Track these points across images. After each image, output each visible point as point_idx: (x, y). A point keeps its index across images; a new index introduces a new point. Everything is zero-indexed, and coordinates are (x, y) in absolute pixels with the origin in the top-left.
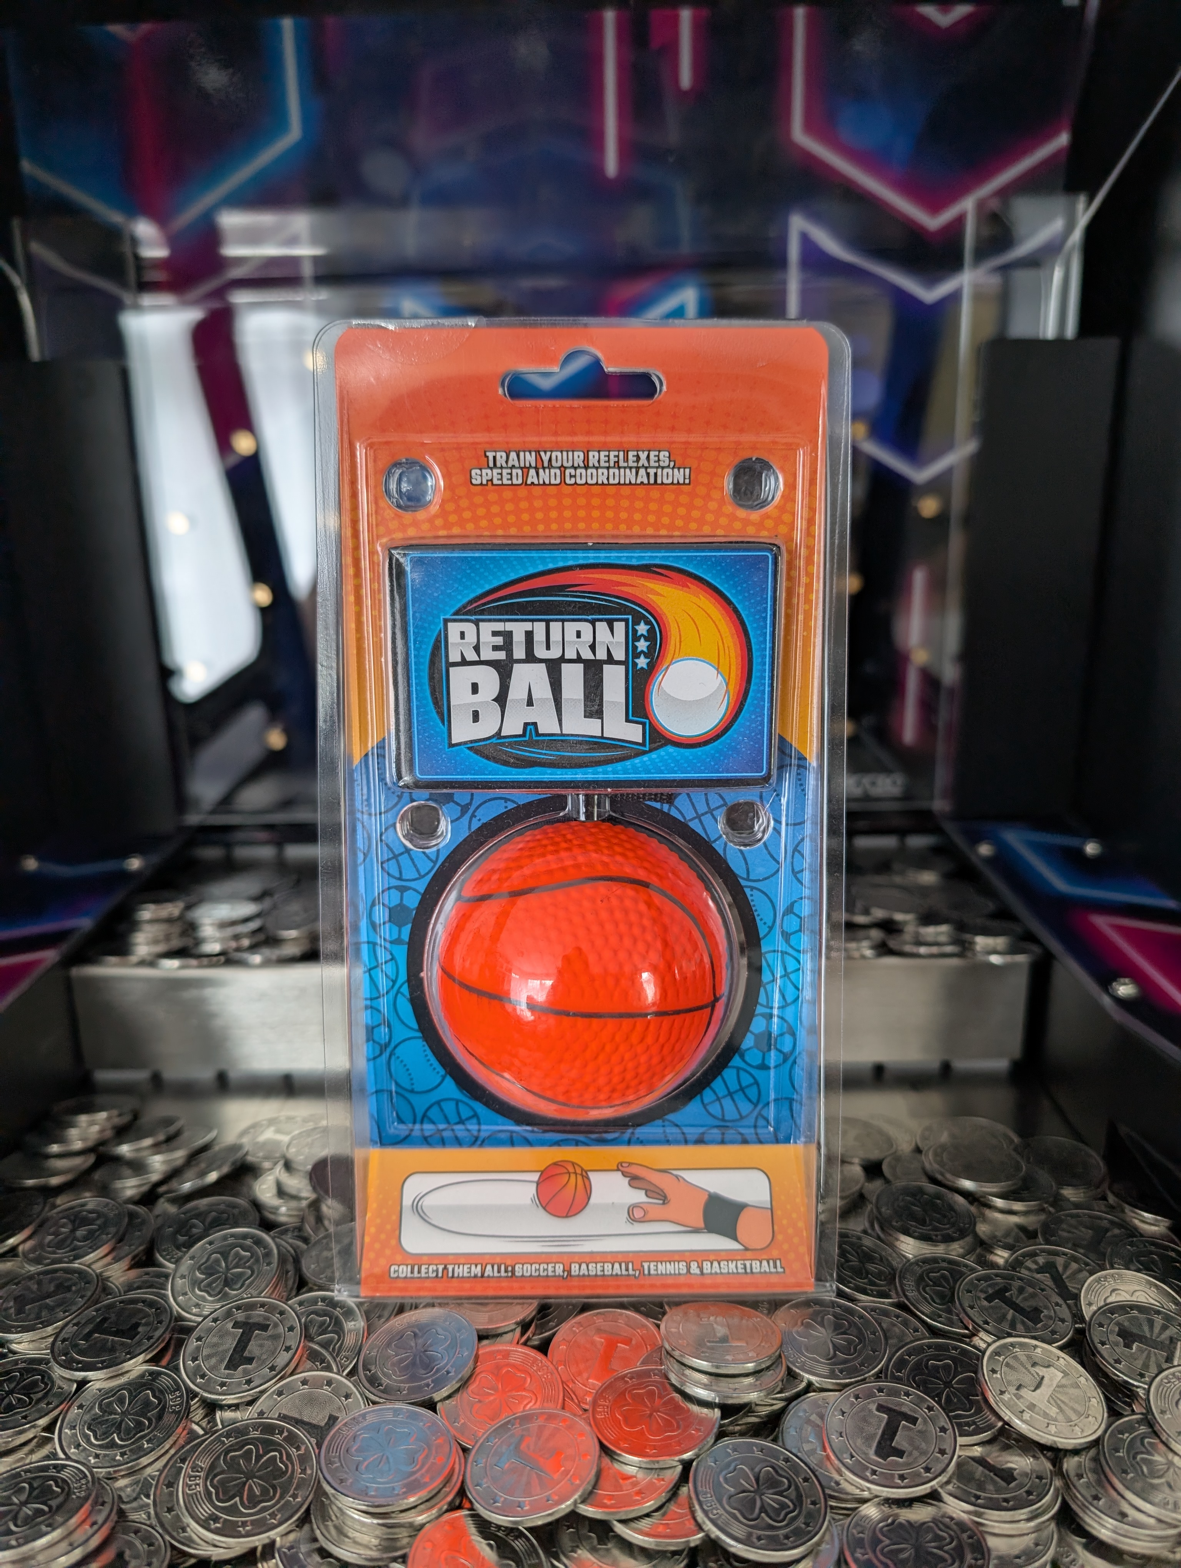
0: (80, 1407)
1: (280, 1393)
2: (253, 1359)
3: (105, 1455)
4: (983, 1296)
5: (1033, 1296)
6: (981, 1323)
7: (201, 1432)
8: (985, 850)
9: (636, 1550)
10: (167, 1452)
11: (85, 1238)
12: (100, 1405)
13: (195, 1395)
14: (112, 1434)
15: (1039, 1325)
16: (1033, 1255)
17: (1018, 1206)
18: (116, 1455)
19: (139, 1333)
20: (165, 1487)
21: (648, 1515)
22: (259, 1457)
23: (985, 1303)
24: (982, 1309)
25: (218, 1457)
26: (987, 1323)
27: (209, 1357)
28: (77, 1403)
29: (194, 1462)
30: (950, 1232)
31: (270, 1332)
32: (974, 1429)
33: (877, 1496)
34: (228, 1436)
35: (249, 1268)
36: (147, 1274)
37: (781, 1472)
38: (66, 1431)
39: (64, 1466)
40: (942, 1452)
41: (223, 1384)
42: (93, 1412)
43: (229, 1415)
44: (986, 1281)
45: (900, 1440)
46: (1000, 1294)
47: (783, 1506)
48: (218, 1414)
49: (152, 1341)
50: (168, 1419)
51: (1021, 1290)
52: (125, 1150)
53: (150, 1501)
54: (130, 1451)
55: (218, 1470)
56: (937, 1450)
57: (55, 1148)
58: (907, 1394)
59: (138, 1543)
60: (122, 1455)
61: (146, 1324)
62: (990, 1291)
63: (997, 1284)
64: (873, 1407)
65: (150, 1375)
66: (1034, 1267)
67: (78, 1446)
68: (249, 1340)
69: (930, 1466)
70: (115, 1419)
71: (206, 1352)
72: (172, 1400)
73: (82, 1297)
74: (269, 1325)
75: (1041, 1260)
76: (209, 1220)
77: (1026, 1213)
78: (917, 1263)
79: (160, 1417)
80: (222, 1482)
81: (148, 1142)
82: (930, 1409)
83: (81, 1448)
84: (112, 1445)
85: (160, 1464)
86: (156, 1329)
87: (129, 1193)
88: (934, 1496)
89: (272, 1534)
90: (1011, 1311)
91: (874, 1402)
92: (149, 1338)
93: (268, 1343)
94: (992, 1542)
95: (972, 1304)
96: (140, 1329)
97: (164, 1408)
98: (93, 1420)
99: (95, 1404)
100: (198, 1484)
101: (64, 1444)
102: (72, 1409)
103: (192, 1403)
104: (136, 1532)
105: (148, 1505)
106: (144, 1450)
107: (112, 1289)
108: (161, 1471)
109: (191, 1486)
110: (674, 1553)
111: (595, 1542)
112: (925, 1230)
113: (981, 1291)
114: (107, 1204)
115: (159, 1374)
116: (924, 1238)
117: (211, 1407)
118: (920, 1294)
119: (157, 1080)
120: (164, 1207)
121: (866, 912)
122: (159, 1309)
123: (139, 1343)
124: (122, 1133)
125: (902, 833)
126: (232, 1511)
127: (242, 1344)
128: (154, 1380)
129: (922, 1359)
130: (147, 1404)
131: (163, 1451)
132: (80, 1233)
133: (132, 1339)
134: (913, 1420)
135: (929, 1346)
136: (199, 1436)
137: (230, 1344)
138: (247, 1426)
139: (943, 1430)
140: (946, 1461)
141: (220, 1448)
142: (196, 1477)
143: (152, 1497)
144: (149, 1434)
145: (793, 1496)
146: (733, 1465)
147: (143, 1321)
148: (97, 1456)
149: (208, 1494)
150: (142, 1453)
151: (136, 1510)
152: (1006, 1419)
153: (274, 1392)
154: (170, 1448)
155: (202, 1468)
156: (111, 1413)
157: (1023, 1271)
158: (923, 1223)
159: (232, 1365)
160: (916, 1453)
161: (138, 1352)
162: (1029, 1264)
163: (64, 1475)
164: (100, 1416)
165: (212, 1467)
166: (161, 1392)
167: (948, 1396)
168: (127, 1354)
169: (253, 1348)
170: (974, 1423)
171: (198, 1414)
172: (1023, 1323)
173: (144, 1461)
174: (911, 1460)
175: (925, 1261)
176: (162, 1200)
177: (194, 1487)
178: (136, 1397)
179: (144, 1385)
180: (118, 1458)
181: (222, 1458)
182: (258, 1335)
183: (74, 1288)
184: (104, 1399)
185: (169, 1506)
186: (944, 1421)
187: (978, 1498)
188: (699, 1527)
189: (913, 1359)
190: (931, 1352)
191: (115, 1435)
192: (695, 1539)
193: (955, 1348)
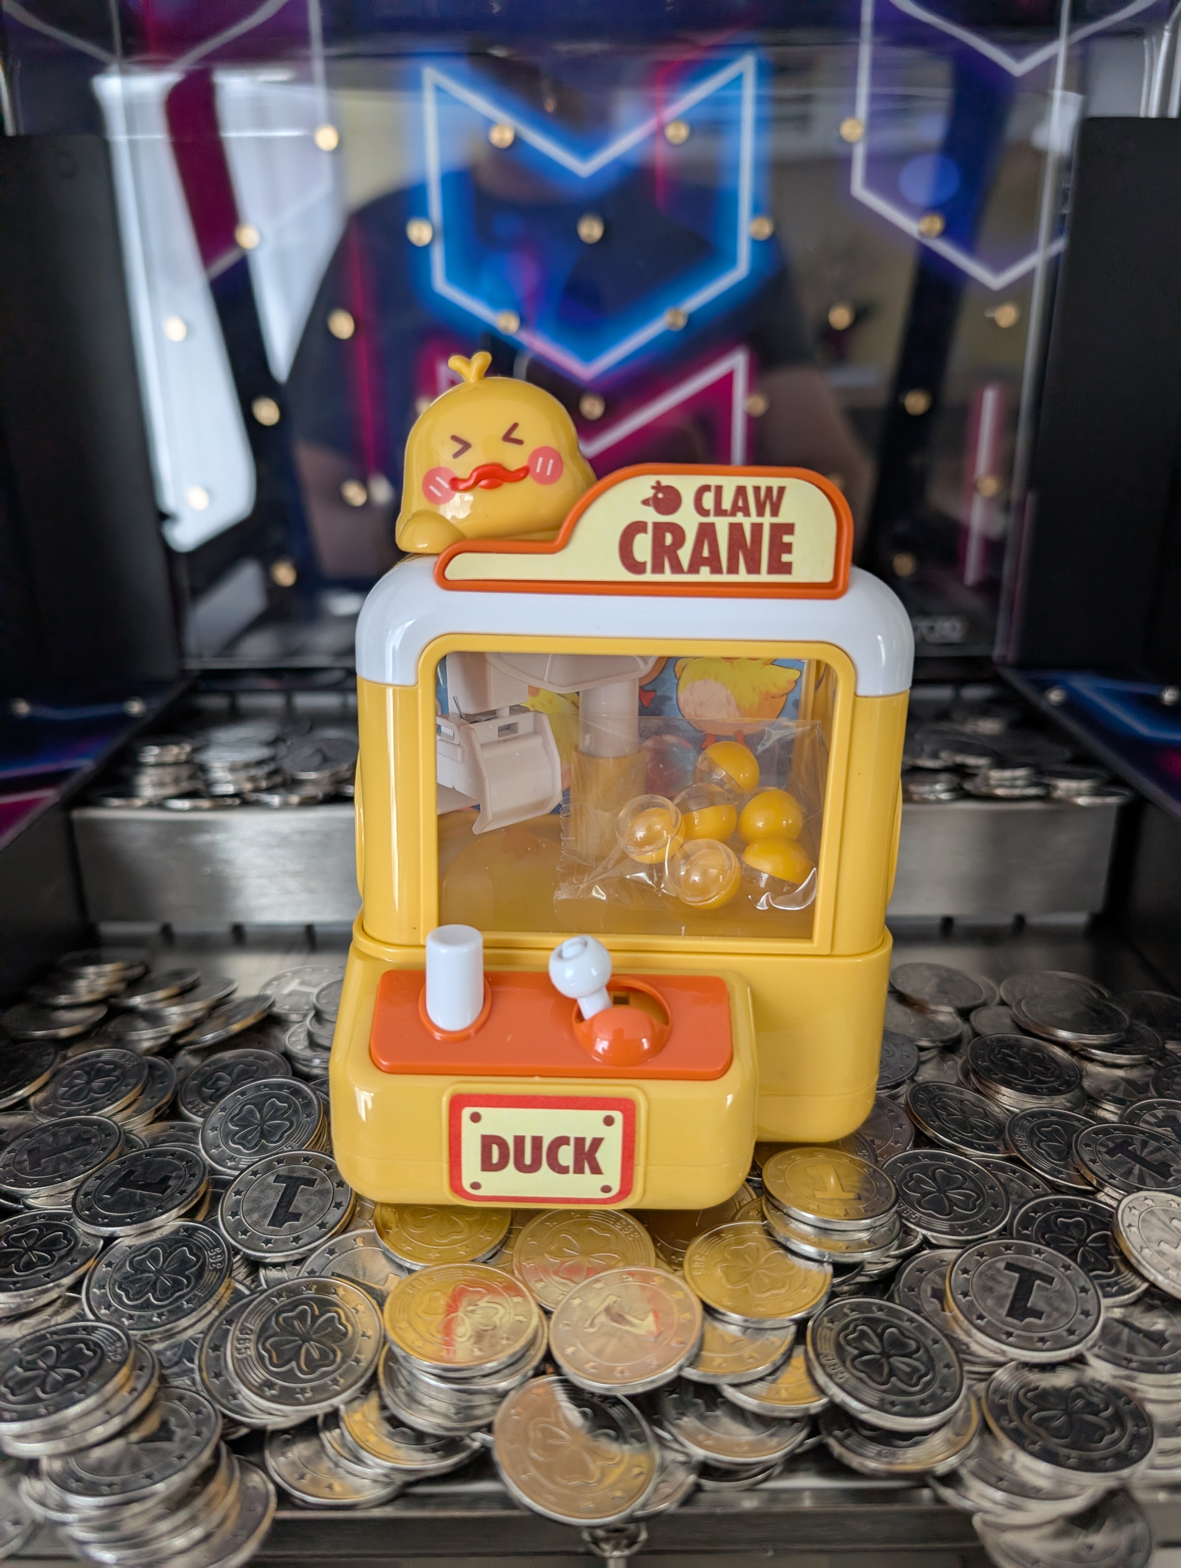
0: (109, 1265)
1: (331, 1252)
2: (300, 1215)
3: (140, 1317)
4: (1104, 1150)
5: (1159, 1149)
6: (1106, 1178)
7: (247, 1292)
8: (1055, 696)
9: (750, 1417)
10: (209, 1312)
11: (102, 1090)
12: (131, 1263)
13: (237, 1252)
14: (147, 1293)
15: (1170, 1180)
16: (1150, 1107)
17: (1123, 1059)
18: (152, 1316)
19: (170, 1186)
20: (210, 1351)
21: (761, 1379)
22: (314, 1319)
23: (1107, 1157)
24: (1105, 1163)
25: (269, 1319)
26: (1114, 1178)
27: (250, 1212)
28: (105, 1260)
29: (242, 1324)
30: (1056, 1084)
31: (317, 1187)
32: (1117, 1291)
33: (1012, 1360)
34: (279, 1295)
35: (286, 1119)
36: (172, 1127)
37: (907, 1333)
38: (95, 1290)
39: (95, 1328)
40: (1086, 1313)
41: (268, 1241)
42: (123, 1270)
43: (274, 1274)
44: (1104, 1136)
45: (1035, 1300)
46: (1122, 1147)
47: (915, 1370)
48: (262, 1273)
49: (185, 1195)
50: (209, 1277)
51: (1144, 1144)
52: (138, 1001)
53: (195, 1366)
54: (169, 1311)
55: (270, 1332)
56: (1079, 1311)
57: (63, 1000)
58: (1038, 1252)
59: (183, 1410)
60: (160, 1316)
61: (179, 1178)
62: (1111, 1145)
63: (1117, 1138)
64: (1001, 1265)
65: (185, 1231)
66: (1153, 1120)
67: (108, 1307)
68: (295, 1195)
69: (1074, 1328)
70: (148, 1277)
71: (246, 1206)
72: (213, 1257)
73: (104, 1149)
74: (316, 1180)
75: (1160, 1113)
76: (236, 1071)
77: (1131, 1066)
78: (1024, 1117)
79: (200, 1274)
80: (275, 1346)
81: (160, 994)
82: (1067, 1267)
83: (112, 1309)
84: (148, 1305)
85: (203, 1325)
86: (189, 1183)
87: (146, 1045)
88: (1080, 1360)
89: (336, 1401)
90: (1138, 1166)
91: (1002, 1260)
92: (182, 1192)
93: (316, 1199)
94: (1150, 1408)
95: (1093, 1158)
96: (171, 1183)
97: (203, 1265)
98: (125, 1278)
99: (125, 1261)
100: (248, 1348)
101: (93, 1304)
102: (99, 1267)
103: (235, 1260)
104: (181, 1399)
105: (192, 1370)
106: (184, 1310)
107: (137, 1142)
108: (205, 1333)
109: (240, 1349)
110: (793, 1420)
111: (703, 1408)
112: (1028, 1082)
113: (1101, 1144)
114: (125, 1055)
115: (196, 1229)
116: (1028, 1090)
117: (254, 1266)
118: (1033, 1147)
119: (167, 932)
120: (186, 1059)
121: (935, 756)
122: (191, 1161)
123: (171, 1197)
124: (134, 985)
125: (959, 683)
126: (289, 1376)
127: (287, 1199)
128: (190, 1236)
129: (1048, 1217)
130: (184, 1263)
131: (205, 1312)
132: (96, 1084)
133: (163, 1193)
134: (1049, 1280)
135: (1056, 1203)
136: (247, 1296)
137: (273, 1199)
138: (300, 1284)
139: (1084, 1290)
140: (1092, 1324)
141: (271, 1309)
142: (245, 1339)
143: (196, 1361)
144: (188, 1293)
145: (925, 1358)
146: (851, 1327)
147: (174, 1175)
148: (131, 1317)
149: (261, 1358)
150: (181, 1314)
151: (178, 1375)
152: (1151, 1278)
153: (325, 1250)
154: (213, 1308)
155: (251, 1330)
156: (144, 1272)
157: (1141, 1124)
158: (1025, 1075)
159: (277, 1221)
160: (1055, 1315)
161: (170, 1206)
162: (1147, 1117)
163: (96, 1337)
164: (132, 1275)
165: (264, 1328)
166: (199, 1248)
167: (1083, 1255)
168: (158, 1208)
169: (299, 1203)
170: (1116, 1283)
171: (241, 1272)
172: (1153, 1177)
173: (184, 1322)
174: (1051, 1321)
175: (1033, 1115)
176: (183, 1052)
177: (243, 1350)
178: (171, 1253)
179: (177, 1241)
180: (155, 1319)
181: (273, 1319)
182: (303, 1190)
183: (93, 1141)
184: (135, 1257)
185: (216, 1371)
186: (1083, 1280)
187: (1130, 1361)
188: (822, 1391)
189: (1040, 1216)
190: (1059, 1209)
191: (150, 1294)
192: (816, 1405)
193: (1085, 1205)
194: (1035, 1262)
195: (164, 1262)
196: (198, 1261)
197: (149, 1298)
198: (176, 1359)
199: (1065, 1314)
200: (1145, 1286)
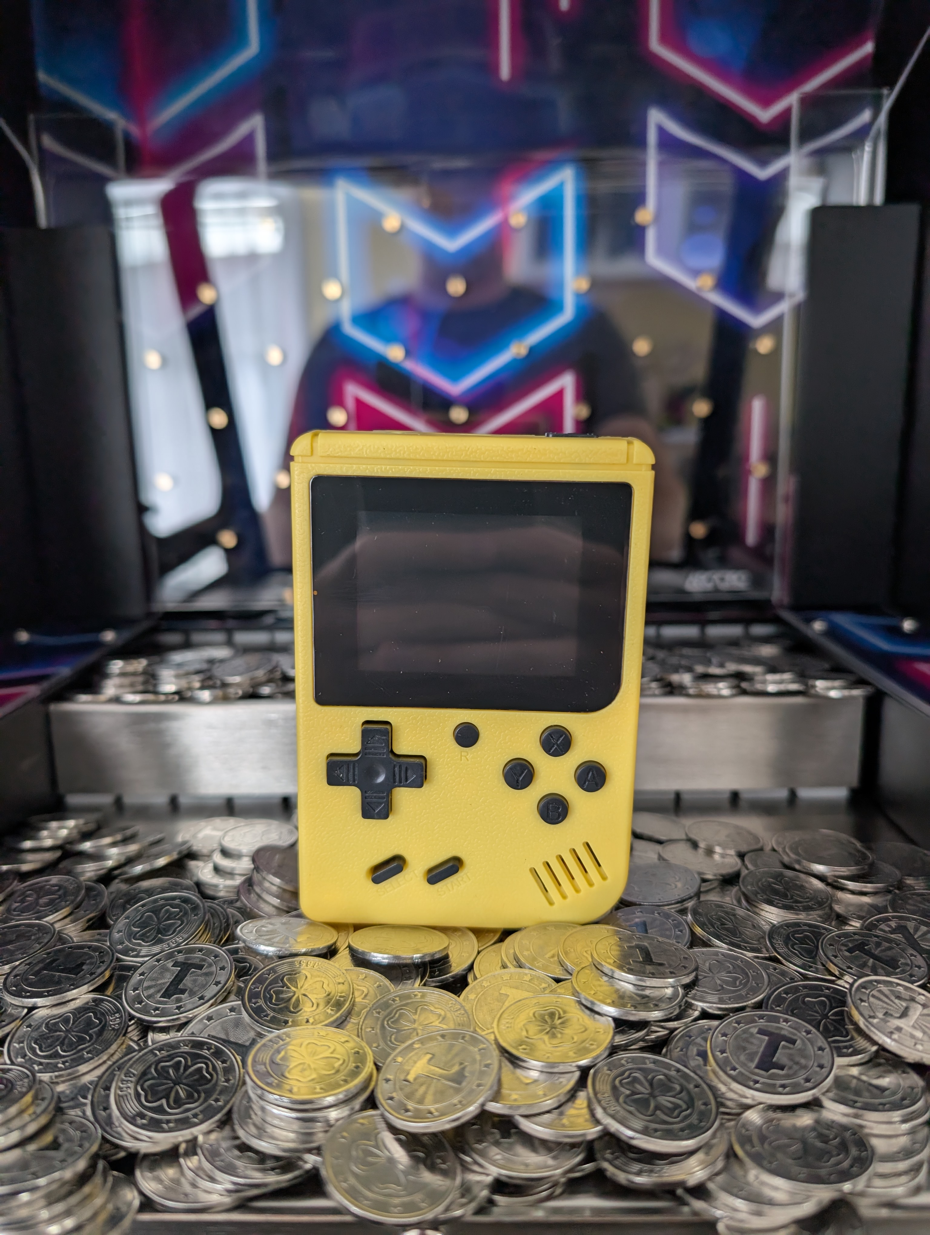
1: (209, 1018)
2: (186, 990)
3: (48, 1063)
4: (844, 948)
5: (890, 948)
6: (845, 968)
7: (136, 1048)
11: (47, 905)
12: (47, 1024)
13: (132, 1017)
14: (56, 1046)
15: (898, 970)
16: (887, 920)
17: (867, 888)
18: (58, 1063)
19: (82, 970)
20: (102, 1090)
22: (187, 1068)
23: (847, 954)
24: (845, 958)
25: (150, 1067)
26: (851, 968)
27: (148, 988)
28: (26, 1023)
29: (128, 1070)
30: (810, 904)
31: (204, 970)
32: (849, 1052)
34: (160, 1050)
35: (179, 919)
36: (99, 934)
37: (673, 1079)
38: (15, 1044)
40: (821, 1067)
41: (157, 1009)
42: (40, 1030)
43: (162, 1037)
44: (845, 938)
45: (780, 1056)
46: (861, 947)
47: (677, 1106)
48: (150, 1034)
49: (94, 976)
50: (107, 1035)
52: (86, 846)
53: (88, 1101)
54: (71, 1060)
55: (149, 1076)
56: (816, 1064)
58: (786, 1021)
60: (64, 1063)
61: (90, 964)
62: (850, 945)
63: (857, 940)
64: (755, 1030)
65: (93, 1001)
66: (887, 929)
67: (24, 1056)
68: (186, 976)
69: (810, 1077)
70: (59, 1035)
71: (146, 984)
72: (114, 1021)
73: (39, 944)
74: (204, 965)
75: (893, 924)
78: (781, 926)
79: (100, 1033)
80: (151, 1087)
81: (107, 840)
83: (27, 1058)
84: (56, 1055)
85: (99, 1072)
86: (98, 967)
87: (89, 874)
88: (815, 1103)
89: (194, 1131)
90: (871, 960)
91: (755, 1027)
92: (92, 974)
93: (201, 979)
94: (875, 1142)
95: (835, 954)
96: (84, 967)
97: (105, 1026)
98: (40, 1036)
99: (43, 1023)
100: (129, 1087)
101: (12, 1054)
102: (21, 1027)
103: (130, 1023)
104: (71, 1123)
105: (85, 1104)
106: (84, 1059)
107: (66, 938)
108: (100, 1078)
109: (122, 1088)
112: (787, 902)
113: (843, 945)
114: (69, 881)
115: (102, 1000)
116: (786, 908)
117: (146, 1028)
118: (789, 949)
119: (119, 803)
120: (117, 886)
121: (722, 665)
122: (103, 952)
123: (83, 978)
124: (87, 835)
125: (748, 622)
126: (159, 1110)
127: (179, 979)
129: (798, 996)
130: (89, 1024)
131: (101, 1061)
132: (43, 901)
133: (76, 975)
134: (793, 1042)
135: (805, 987)
136: (135, 1051)
137: (168, 979)
138: (179, 1042)
139: (821, 1049)
140: (825, 1074)
141: (152, 1059)
142: (127, 1081)
143: (89, 1098)
144: (89, 1046)
145: (686, 1098)
146: (627, 1074)
147: (88, 961)
148: (41, 1064)
149: (138, 1096)
150: (82, 1061)
151: (73, 1108)
152: (881, 1043)
153: (204, 1017)
155: (134, 1074)
156: (56, 1031)
157: (878, 931)
158: (785, 896)
161: (81, 983)
162: (883, 926)
163: (9, 1076)
164: (47, 1033)
166: (103, 1014)
167: (825, 1025)
168: (70, 985)
169: (188, 981)
170: (850, 1047)
171: (134, 1033)
172: (880, 966)
173: (83, 1068)
174: (791, 1072)
175: (788, 925)
176: (116, 880)
177: (124, 1089)
178: (80, 1018)
179: (88, 1008)
180: (60, 1065)
181: (153, 1066)
182: (193, 972)
183: (33, 937)
184: (51, 1020)
185: (105, 1105)
186: (821, 1041)
187: (856, 1102)
188: (598, 1122)
189: (790, 997)
190: (805, 991)
191: (59, 1047)
192: (593, 1132)
193: (828, 988)
194: (782, 1029)
195: (73, 1024)
196: (100, 1023)
197: (57, 1051)
198: (72, 1096)
199: (805, 1067)
200: (874, 1048)
